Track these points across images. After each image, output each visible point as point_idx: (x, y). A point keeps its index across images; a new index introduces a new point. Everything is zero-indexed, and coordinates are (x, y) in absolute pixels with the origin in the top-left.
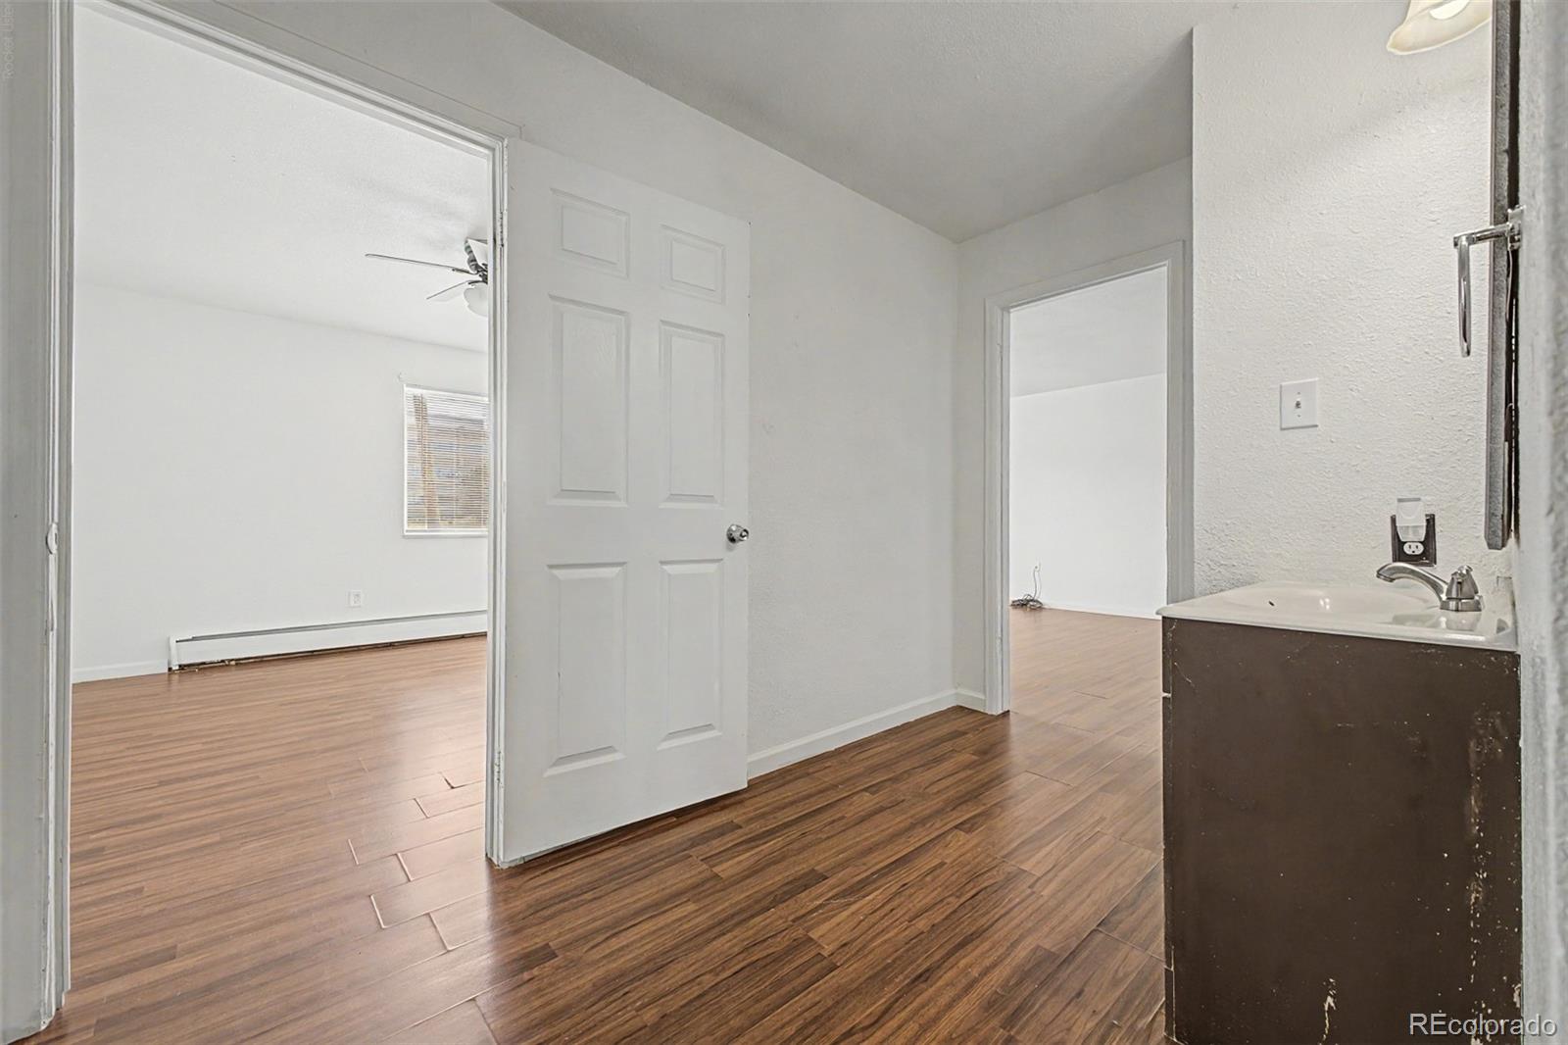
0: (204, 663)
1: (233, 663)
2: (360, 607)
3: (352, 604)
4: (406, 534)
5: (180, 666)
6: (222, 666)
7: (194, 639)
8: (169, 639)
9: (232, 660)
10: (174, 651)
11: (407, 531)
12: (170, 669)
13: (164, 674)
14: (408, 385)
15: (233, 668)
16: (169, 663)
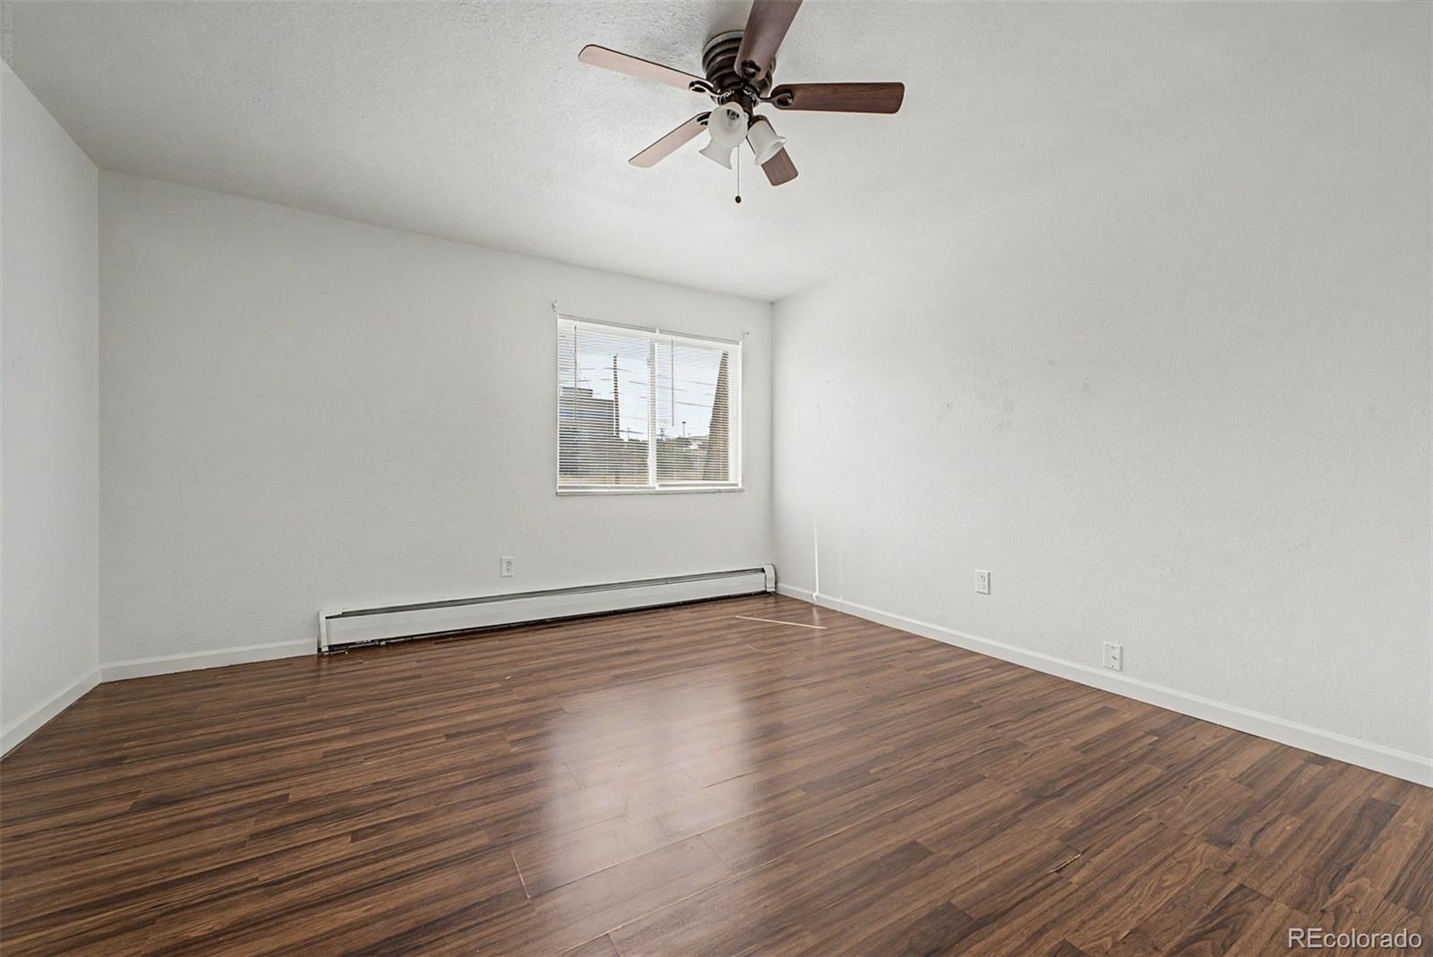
0: (354, 644)
1: (383, 643)
2: (511, 576)
3: (505, 573)
4: (559, 491)
5: (330, 647)
6: (372, 646)
7: (344, 615)
8: (318, 614)
9: (383, 640)
10: (323, 630)
11: (560, 487)
12: (319, 650)
13: (314, 655)
14: (563, 316)
15: (384, 651)
16: (319, 643)
